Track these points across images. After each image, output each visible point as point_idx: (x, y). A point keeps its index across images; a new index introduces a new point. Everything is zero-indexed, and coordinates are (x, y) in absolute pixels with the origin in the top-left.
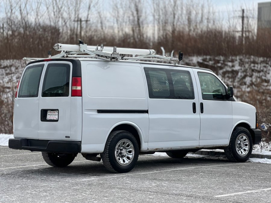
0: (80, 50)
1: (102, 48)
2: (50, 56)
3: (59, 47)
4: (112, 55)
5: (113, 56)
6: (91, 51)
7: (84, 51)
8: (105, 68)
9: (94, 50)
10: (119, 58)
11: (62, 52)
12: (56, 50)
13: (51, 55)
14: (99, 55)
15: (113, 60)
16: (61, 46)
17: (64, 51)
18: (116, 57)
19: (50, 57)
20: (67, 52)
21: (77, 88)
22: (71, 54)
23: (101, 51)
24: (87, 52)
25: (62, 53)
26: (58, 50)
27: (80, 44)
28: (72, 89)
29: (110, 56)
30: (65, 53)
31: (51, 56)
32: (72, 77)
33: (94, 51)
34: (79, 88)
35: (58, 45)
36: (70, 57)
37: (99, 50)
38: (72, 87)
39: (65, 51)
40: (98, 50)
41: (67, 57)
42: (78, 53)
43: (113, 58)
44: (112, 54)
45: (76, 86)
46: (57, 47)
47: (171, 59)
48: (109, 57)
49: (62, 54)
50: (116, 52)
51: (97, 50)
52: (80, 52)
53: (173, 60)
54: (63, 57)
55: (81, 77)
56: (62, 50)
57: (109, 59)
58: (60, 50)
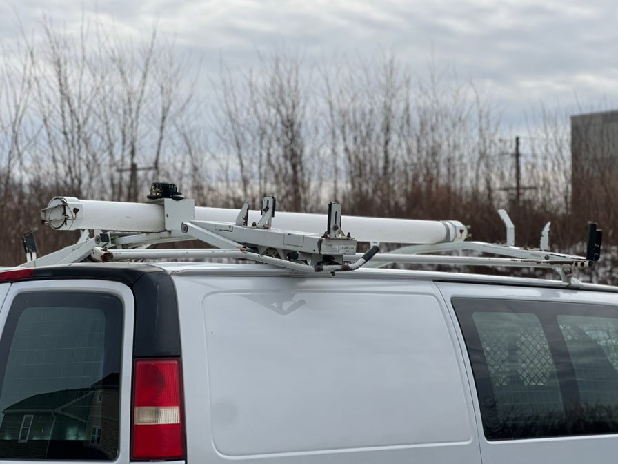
0: (164, 224)
1: (270, 211)
2: (34, 255)
3: (68, 212)
4: (323, 246)
5: (326, 250)
6: (217, 230)
7: (185, 228)
8: (286, 305)
9: (233, 224)
10: (357, 259)
11: (85, 235)
12: (54, 226)
13: (35, 250)
14: (255, 248)
15: (325, 267)
16: (76, 211)
17: (92, 233)
18: (341, 252)
19: (33, 262)
20: (104, 237)
21: (158, 414)
22: (125, 246)
23: (264, 227)
24: (196, 232)
25: (82, 240)
26: (64, 228)
27: (165, 199)
28: (137, 422)
29: (312, 248)
30: (97, 240)
31: (38, 257)
32: (135, 357)
33: (230, 230)
34: (169, 416)
35: (64, 205)
36: (118, 260)
37: (254, 225)
38: (136, 409)
39: (97, 234)
40: (250, 223)
41: (107, 257)
42: (155, 239)
43: (329, 259)
44: (320, 242)
45: (153, 408)
46: (57, 215)
47: (547, 258)
48: (308, 255)
49: (86, 245)
50: (341, 232)
51: (246, 223)
52: (166, 234)
53: (561, 263)
54: (89, 258)
55: (178, 356)
56: (84, 225)
57: (309, 267)
58: (73, 228)
